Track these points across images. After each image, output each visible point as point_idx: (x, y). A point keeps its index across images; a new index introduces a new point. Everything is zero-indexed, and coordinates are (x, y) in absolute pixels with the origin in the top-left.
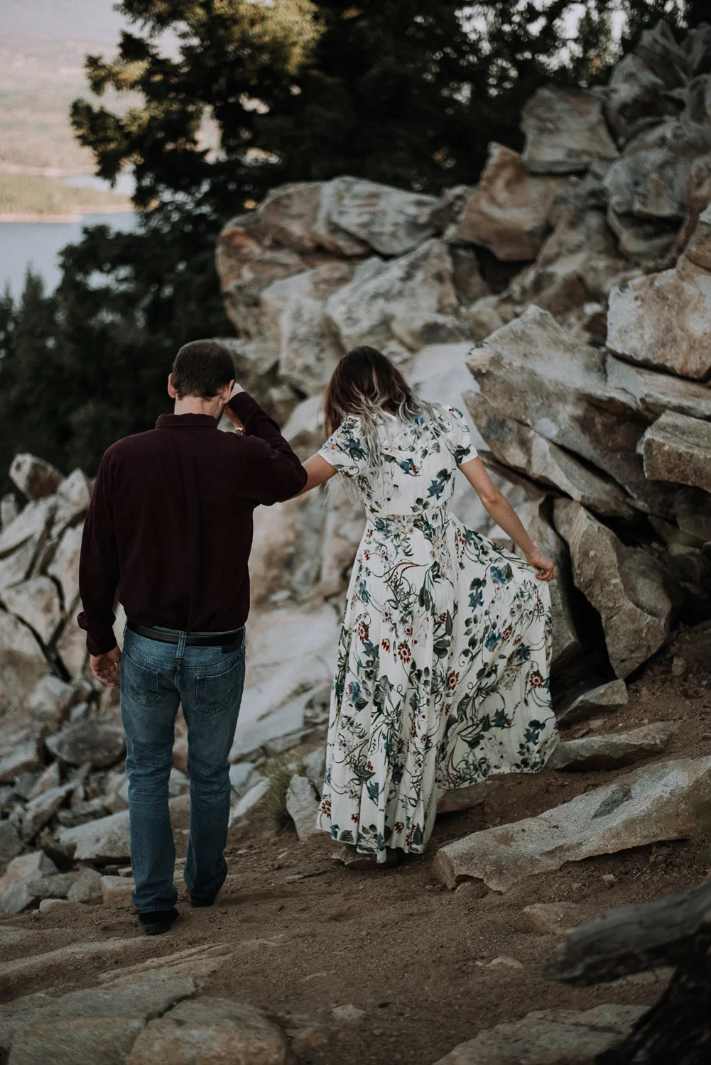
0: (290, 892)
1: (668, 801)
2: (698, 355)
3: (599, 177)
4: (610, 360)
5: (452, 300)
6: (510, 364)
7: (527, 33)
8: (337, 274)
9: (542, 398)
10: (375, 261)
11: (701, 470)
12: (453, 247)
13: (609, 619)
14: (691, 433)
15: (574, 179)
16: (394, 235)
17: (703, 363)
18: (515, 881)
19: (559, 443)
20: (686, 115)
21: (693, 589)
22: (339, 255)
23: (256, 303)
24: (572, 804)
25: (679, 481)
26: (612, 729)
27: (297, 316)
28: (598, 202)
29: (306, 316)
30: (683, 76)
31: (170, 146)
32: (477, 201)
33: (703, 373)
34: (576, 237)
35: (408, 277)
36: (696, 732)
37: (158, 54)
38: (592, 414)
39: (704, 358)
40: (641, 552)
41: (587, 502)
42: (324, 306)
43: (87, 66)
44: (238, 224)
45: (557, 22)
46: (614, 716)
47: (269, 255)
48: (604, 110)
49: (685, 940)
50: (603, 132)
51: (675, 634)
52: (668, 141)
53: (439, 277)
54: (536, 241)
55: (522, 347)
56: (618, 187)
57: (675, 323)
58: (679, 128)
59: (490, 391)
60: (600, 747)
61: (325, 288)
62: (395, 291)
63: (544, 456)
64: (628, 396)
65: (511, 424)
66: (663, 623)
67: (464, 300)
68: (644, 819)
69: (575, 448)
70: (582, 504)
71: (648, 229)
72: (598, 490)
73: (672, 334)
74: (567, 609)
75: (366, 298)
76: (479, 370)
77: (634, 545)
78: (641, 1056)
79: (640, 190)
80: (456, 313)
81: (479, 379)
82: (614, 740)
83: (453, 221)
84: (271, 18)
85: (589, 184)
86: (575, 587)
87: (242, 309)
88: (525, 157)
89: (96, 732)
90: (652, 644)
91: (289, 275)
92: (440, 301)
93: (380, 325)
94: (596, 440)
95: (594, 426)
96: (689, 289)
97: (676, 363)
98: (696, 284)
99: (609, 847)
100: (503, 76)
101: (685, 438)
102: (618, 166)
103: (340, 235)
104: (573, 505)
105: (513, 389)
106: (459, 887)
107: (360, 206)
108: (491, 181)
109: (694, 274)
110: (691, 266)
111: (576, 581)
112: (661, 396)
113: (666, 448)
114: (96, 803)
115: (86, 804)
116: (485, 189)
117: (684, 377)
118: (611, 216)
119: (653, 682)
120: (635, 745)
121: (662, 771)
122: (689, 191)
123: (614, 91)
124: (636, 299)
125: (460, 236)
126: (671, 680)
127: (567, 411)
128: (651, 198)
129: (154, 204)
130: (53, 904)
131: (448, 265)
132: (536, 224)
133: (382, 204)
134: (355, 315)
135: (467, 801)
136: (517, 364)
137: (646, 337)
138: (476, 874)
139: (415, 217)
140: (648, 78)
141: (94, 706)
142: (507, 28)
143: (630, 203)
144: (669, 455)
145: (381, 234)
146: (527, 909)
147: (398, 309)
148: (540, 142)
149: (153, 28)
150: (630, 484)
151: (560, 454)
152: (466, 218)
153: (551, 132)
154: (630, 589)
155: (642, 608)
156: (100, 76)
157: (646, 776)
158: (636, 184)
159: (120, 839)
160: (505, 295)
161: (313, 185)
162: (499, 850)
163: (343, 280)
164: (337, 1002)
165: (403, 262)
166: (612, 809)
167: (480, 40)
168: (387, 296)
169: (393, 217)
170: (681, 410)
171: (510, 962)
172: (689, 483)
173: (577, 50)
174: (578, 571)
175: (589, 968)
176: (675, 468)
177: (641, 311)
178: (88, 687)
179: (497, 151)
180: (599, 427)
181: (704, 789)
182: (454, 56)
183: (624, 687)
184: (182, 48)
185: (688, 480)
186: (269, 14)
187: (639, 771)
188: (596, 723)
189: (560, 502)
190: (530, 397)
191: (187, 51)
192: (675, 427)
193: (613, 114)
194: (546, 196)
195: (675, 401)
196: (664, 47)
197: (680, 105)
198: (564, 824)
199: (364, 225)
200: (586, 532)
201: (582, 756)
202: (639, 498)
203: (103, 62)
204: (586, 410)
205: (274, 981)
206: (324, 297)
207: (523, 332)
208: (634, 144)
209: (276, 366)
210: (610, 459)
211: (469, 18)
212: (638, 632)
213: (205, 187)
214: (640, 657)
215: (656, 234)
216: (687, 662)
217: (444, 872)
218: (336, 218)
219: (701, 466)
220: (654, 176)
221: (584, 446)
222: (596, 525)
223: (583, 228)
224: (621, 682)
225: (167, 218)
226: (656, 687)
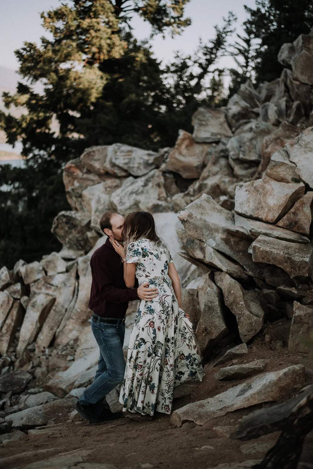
0: (112, 431)
1: (268, 386)
2: (272, 213)
3: (224, 144)
4: (236, 216)
5: (164, 195)
6: (196, 217)
7: (190, 85)
8: (114, 184)
9: (209, 231)
10: (131, 178)
11: (275, 258)
12: (164, 173)
13: (239, 319)
14: (271, 243)
15: (214, 145)
16: (138, 168)
17: (274, 216)
18: (207, 420)
19: (217, 249)
20: (260, 119)
21: (273, 307)
22: (115, 176)
23: (80, 196)
24: (227, 392)
25: (267, 262)
26: (242, 363)
27: (98, 201)
28: (225, 154)
29: (102, 202)
30: (258, 103)
31: (38, 131)
32: (174, 153)
33: (274, 221)
34: (216, 169)
35: (145, 185)
36: (276, 362)
37: (33, 92)
38: (230, 237)
39: (274, 214)
40: (251, 293)
41: (229, 272)
42: (110, 197)
43: (3, 96)
44: (72, 163)
45: (202, 80)
46: (242, 358)
47: (85, 176)
48: (226, 117)
49: (285, 419)
50: (226, 125)
51: (266, 325)
52: (253, 130)
53: (159, 185)
54: (199, 170)
55: (200, 210)
56: (233, 148)
57: (262, 200)
58: (258, 124)
59: (188, 228)
60: (237, 369)
61: (110, 190)
62: (140, 191)
63: (211, 254)
64: (244, 230)
65: (196, 241)
66: (261, 320)
67: (169, 195)
68: (259, 393)
69: (223, 251)
70: (227, 273)
71: (246, 165)
72: (233, 268)
73: (261, 205)
74: (222, 315)
75: (128, 193)
76: (183, 219)
77: (248, 290)
78: (269, 465)
79: (242, 149)
80: (166, 200)
81: (184, 223)
82: (243, 366)
83: (164, 162)
84: (83, 77)
85: (221, 147)
86: (226, 306)
87: (74, 199)
88: (194, 135)
89: (14, 378)
90: (257, 328)
91: (94, 184)
92: (159, 195)
93: (133, 205)
94: (231, 248)
95: (230, 242)
96: (268, 187)
97: (263, 216)
98: (270, 185)
99: (245, 405)
100: (179, 103)
101: (269, 245)
102: (233, 139)
103: (116, 168)
104: (223, 273)
105: (197, 227)
106: (183, 425)
107: (124, 156)
108: (180, 145)
109: (269, 181)
110: (268, 178)
111: (226, 303)
112: (258, 229)
113: (261, 249)
114: (16, 407)
115: (11, 408)
116: (177, 149)
117: (267, 222)
118: (230, 160)
119: (258, 344)
120: (252, 368)
121: (264, 377)
122: (263, 150)
123: (230, 109)
124: (246, 191)
125: (167, 168)
126: (265, 344)
127: (219, 236)
128: (247, 152)
129: (31, 155)
130: (8, 441)
131: (162, 180)
132: (199, 163)
133: (134, 155)
134: (123, 201)
135: (183, 393)
136: (198, 217)
137: (251, 206)
138: (190, 419)
139: (148, 161)
140: (244, 104)
141: (12, 368)
142: (181, 83)
143: (238, 154)
144: (263, 252)
145: (133, 167)
146: (214, 428)
147: (141, 198)
148: (200, 130)
149: (32, 81)
150: (245, 265)
151: (217, 253)
152: (170, 160)
153: (204, 125)
154: (248, 307)
155: (253, 314)
156: (8, 100)
157: (258, 379)
158: (241, 147)
159: (33, 417)
160: (186, 192)
161: (104, 147)
162: (199, 410)
163: (117, 187)
164: (142, 462)
165: (143, 179)
166: (244, 393)
167: (171, 87)
168: (137, 193)
169: (138, 160)
170: (266, 234)
171: (209, 447)
172: (271, 263)
173: (209, 92)
174: (227, 299)
175: (249, 432)
176: (265, 257)
177: (248, 196)
178: (9, 359)
179: (182, 133)
180: (232, 243)
181: (283, 381)
182: (160, 94)
183: (246, 346)
184: (45, 89)
185: (270, 262)
186: (82, 75)
187: (255, 378)
188: (235, 361)
189: (217, 273)
190: (204, 231)
191: (47, 91)
192: (265, 241)
193: (230, 118)
194: (203, 152)
195: (264, 231)
196: (250, 91)
197: (257, 115)
198: (225, 400)
199: (126, 164)
200: (229, 283)
201: (230, 373)
202: (250, 271)
203: (9, 95)
204: (227, 236)
205: (115, 457)
206: (109, 193)
207: (200, 204)
208: (239, 130)
209: (89, 222)
210: (237, 255)
211: (166, 78)
212: (251, 323)
213: (53, 148)
214: (252, 334)
215: (250, 167)
216: (271, 336)
217: (176, 421)
218: (114, 161)
219: (275, 256)
220: (248, 144)
221: (226, 249)
222: (234, 280)
223: (218, 165)
224: (245, 344)
225: (36, 162)
226: (259, 346)
